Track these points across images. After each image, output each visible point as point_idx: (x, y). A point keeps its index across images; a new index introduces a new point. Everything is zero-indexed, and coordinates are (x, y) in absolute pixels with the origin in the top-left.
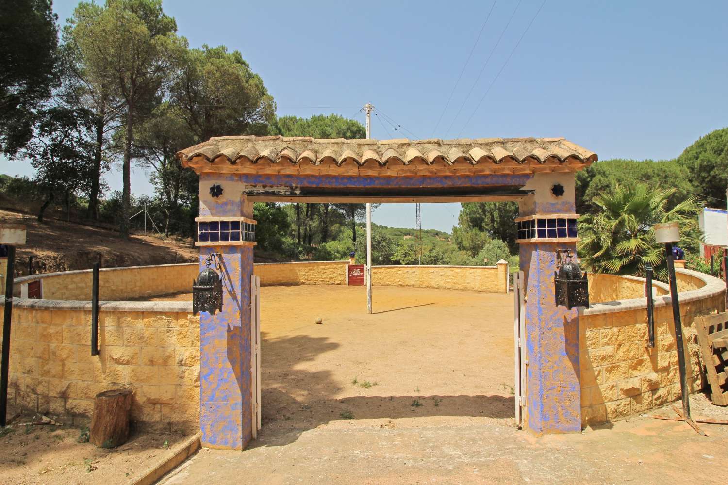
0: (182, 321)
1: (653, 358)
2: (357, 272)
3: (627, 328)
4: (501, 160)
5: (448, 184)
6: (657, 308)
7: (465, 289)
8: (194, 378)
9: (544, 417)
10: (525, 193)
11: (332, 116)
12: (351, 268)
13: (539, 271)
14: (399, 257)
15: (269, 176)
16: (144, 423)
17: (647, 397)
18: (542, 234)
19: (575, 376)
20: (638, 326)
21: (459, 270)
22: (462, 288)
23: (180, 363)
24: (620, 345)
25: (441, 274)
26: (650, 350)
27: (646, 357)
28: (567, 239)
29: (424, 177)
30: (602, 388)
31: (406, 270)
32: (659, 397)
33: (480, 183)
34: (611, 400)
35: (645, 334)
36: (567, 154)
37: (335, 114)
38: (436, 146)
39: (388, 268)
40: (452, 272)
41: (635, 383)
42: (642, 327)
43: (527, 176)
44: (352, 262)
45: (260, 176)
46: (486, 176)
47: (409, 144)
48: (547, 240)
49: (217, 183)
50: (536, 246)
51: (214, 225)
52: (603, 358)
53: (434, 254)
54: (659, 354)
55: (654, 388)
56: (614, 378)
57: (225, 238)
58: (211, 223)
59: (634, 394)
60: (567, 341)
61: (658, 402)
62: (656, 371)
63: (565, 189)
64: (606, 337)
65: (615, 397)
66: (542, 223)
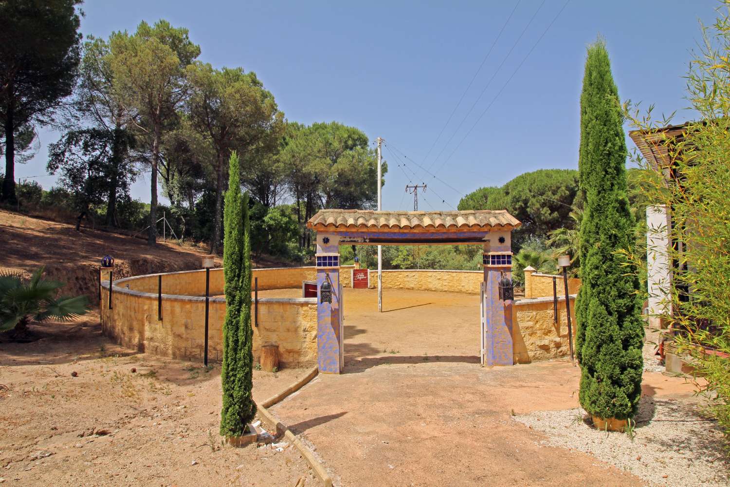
0: (305, 308)
1: (558, 329)
2: (361, 276)
3: (541, 312)
4: (472, 226)
5: (445, 236)
6: (561, 302)
7: (460, 292)
8: (312, 338)
9: (494, 357)
10: (484, 241)
11: (334, 123)
12: (356, 272)
13: (492, 282)
14: (399, 262)
15: (353, 233)
16: (283, 362)
17: (553, 351)
18: (493, 263)
19: (510, 336)
20: (548, 311)
21: (454, 274)
22: (457, 290)
23: (305, 330)
24: (537, 322)
25: (439, 277)
26: (556, 325)
27: (553, 328)
28: (506, 265)
29: (433, 233)
30: (527, 344)
31: (406, 274)
32: (561, 351)
33: (462, 236)
34: (531, 350)
35: (552, 316)
36: (505, 222)
37: (336, 122)
38: (439, 216)
39: (389, 272)
40: (448, 276)
41: (546, 342)
42: (551, 312)
43: (486, 232)
44: (356, 266)
45: (348, 232)
46: (465, 232)
47: (425, 215)
48: (496, 266)
49: (327, 236)
50: (491, 269)
51: (325, 258)
52: (527, 328)
53: (431, 257)
54: (561, 327)
55: (558, 345)
56: (533, 339)
57: (330, 265)
58: (323, 257)
59: (545, 348)
60: (505, 318)
61: (561, 354)
62: (560, 337)
63: (505, 239)
64: (528, 317)
65: (534, 349)
66: (493, 257)
